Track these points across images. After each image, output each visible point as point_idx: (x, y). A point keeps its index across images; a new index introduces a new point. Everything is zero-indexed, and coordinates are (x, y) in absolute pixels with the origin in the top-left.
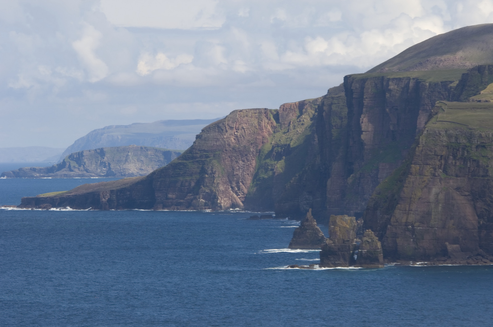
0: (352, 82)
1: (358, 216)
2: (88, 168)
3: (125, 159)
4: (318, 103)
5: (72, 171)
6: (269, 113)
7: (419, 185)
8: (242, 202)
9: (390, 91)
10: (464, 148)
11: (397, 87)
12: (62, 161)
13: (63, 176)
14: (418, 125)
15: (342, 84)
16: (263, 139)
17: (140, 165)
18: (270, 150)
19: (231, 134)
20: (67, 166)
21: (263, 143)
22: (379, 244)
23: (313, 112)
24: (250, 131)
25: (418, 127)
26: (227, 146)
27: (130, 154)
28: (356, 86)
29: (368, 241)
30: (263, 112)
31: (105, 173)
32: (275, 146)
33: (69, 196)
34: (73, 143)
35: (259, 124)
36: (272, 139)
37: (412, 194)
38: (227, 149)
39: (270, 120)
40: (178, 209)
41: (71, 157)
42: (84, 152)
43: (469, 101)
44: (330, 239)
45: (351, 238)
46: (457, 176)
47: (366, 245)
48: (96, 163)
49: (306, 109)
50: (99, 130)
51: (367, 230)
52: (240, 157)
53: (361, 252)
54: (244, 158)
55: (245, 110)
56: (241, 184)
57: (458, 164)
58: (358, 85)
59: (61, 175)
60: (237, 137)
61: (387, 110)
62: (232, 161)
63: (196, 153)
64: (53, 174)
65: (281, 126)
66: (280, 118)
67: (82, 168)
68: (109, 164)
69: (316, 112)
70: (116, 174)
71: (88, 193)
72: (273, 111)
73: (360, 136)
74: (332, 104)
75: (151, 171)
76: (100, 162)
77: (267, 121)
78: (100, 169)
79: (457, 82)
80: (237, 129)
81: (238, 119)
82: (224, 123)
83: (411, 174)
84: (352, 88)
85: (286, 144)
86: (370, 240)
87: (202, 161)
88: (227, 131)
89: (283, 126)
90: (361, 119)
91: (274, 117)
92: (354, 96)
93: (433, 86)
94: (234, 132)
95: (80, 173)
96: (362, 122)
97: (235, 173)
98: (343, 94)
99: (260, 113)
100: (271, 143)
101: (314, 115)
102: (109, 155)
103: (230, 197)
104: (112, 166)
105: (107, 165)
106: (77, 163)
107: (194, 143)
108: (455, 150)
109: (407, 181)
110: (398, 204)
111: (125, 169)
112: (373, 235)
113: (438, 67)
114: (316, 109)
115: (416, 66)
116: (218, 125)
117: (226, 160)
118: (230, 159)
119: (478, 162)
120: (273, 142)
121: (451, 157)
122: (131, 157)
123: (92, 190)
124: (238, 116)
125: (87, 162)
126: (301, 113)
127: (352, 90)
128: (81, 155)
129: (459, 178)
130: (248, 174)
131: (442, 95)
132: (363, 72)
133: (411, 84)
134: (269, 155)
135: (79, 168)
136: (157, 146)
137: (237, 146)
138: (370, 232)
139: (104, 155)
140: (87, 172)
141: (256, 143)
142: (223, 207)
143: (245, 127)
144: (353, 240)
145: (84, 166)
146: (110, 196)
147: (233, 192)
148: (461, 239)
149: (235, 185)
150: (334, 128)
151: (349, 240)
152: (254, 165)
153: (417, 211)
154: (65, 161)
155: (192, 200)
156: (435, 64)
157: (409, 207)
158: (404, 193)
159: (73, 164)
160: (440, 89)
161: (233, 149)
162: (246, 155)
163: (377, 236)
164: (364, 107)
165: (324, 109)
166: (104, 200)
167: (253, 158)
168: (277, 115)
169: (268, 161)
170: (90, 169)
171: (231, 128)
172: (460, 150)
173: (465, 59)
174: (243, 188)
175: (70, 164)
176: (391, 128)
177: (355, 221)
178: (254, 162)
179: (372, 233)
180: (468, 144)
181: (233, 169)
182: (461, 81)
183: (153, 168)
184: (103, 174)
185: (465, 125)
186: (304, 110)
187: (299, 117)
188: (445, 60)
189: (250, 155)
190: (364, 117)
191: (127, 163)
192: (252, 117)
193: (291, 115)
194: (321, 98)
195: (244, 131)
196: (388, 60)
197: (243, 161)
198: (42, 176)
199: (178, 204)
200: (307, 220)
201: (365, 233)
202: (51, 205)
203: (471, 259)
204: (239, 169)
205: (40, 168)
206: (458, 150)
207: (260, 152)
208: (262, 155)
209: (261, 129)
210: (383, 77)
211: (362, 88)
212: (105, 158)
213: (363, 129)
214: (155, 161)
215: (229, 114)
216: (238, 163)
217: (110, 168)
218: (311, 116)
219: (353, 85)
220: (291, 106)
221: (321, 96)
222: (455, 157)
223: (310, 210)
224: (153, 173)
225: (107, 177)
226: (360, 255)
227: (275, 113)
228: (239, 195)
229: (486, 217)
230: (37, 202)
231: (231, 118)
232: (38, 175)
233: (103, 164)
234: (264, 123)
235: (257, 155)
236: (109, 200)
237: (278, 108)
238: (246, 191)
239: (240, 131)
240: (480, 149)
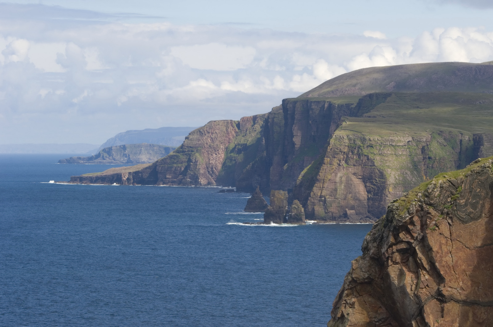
0: (288, 104)
1: (289, 191)
2: (115, 158)
3: (139, 152)
4: (266, 117)
5: (105, 159)
6: (233, 123)
7: (330, 171)
8: (215, 181)
9: (312, 109)
10: (359, 147)
11: (317, 107)
12: (98, 153)
13: (98, 163)
14: (330, 132)
15: (281, 105)
16: (229, 140)
17: (149, 156)
18: (234, 147)
19: (208, 137)
20: (101, 156)
21: (229, 142)
22: (303, 210)
23: (262, 123)
24: (221, 135)
25: (330, 133)
26: (205, 144)
27: (142, 149)
28: (290, 106)
29: (295, 208)
30: (229, 122)
31: (126, 161)
32: (237, 145)
33: (102, 175)
34: (106, 141)
35: (227, 130)
36: (235, 140)
37: (325, 177)
38: (205, 146)
39: (234, 127)
40: (172, 185)
41: (104, 150)
42: (113, 147)
43: (363, 117)
44: (271, 206)
45: (284, 205)
46: (354, 165)
47: (294, 210)
48: (121, 154)
49: (258, 121)
50: (123, 133)
51: (295, 200)
52: (214, 152)
53: (291, 214)
54: (217, 153)
55: (217, 121)
56: (214, 169)
57: (355, 157)
58: (291, 106)
59: (97, 162)
60: (212, 138)
61: (310, 122)
62: (208, 154)
63: (185, 149)
64: (92, 161)
65: (241, 132)
66: (241, 127)
67: (111, 157)
68: (129, 155)
69: (264, 122)
70: (133, 162)
71: (114, 174)
72: (236, 122)
73: (292, 139)
74: (274, 117)
75: (156, 160)
76: (123, 154)
77: (232, 128)
78: (123, 158)
79: (356, 104)
80: (212, 133)
81: (213, 127)
82: (204, 129)
83: (324, 164)
84: (287, 107)
85: (244, 144)
86: (297, 207)
87: (189, 154)
88: (205, 135)
89: (243, 132)
90: (293, 128)
91: (236, 126)
92: (289, 113)
93: (340, 107)
94: (210, 135)
95: (110, 161)
96: (294, 130)
97: (210, 162)
98: (281, 111)
99: (228, 123)
100: (234, 143)
101: (263, 125)
102: (129, 150)
103: (207, 178)
104: (131, 157)
105: (127, 156)
106: (108, 154)
107: (184, 142)
108: (353, 149)
109: (321, 168)
110: (315, 183)
111: (139, 159)
112: (299, 204)
113: (344, 94)
114: (264, 121)
115: (330, 93)
116: (200, 131)
117: (205, 154)
118: (207, 153)
119: (368, 157)
120: (236, 142)
121: (351, 153)
122: (143, 151)
123: (116, 172)
124: (213, 124)
125: (114, 154)
126: (254, 123)
127: (287, 108)
128: (110, 149)
129: (355, 167)
130: (219, 163)
131: (346, 112)
132: (295, 97)
133: (326, 106)
134: (233, 151)
135: (109, 157)
136: (161, 144)
137: (212, 144)
138: (297, 202)
139: (126, 149)
140: (115, 160)
141: (225, 143)
142: (202, 184)
143: (217, 132)
144: (285, 206)
145: (112, 157)
146: (128, 176)
147: (209, 174)
148: (356, 206)
149: (210, 170)
150: (275, 133)
151: (283, 207)
152: (223, 157)
153: (328, 188)
154: (100, 153)
155: (182, 179)
156: (342, 92)
157: (323, 185)
158: (320, 176)
159: (105, 155)
160: (345, 109)
161: (210, 146)
162: (218, 150)
163: (301, 204)
164: (295, 120)
165: (269, 121)
166: (124, 178)
167: (222, 153)
168: (238, 125)
169: (232, 154)
170: (116, 158)
171: (208, 133)
172: (357, 148)
173: (362, 89)
174: (215, 172)
175: (103, 155)
176: (313, 134)
177: (287, 194)
178: (223, 155)
179: (298, 202)
180: (362, 145)
181: (209, 160)
182: (358, 104)
183: (157, 158)
184: (125, 162)
185: (360, 132)
186: (256, 121)
187: (253, 126)
188: (349, 90)
189: (221, 150)
190: (295, 126)
191: (141, 155)
192: (222, 125)
193: (248, 124)
194: (267, 113)
195: (217, 134)
196: (312, 90)
197: (216, 154)
198: (85, 163)
199: (173, 182)
200: (256, 193)
201: (294, 202)
202: (90, 182)
203: (362, 220)
204: (213, 159)
205: (84, 157)
206: (355, 149)
207: (227, 148)
208: (228, 150)
209: (228, 134)
210: (308, 100)
211: (294, 107)
212: (127, 151)
213: (294, 135)
214: (159, 154)
215: (207, 123)
216: (213, 155)
217: (129, 158)
218: (261, 125)
219: (288, 105)
220: (248, 119)
221: (267, 112)
222: (353, 152)
223: (258, 186)
224: (157, 162)
225: (127, 163)
226: (290, 217)
227: (237, 123)
228: (213, 176)
229: (372, 193)
230: (81, 179)
231: (208, 126)
232: (82, 162)
233: (125, 155)
234: (230, 130)
235: (225, 150)
236: (128, 179)
237: (239, 120)
238: (217, 174)
239: (214, 135)
240: (369, 148)
